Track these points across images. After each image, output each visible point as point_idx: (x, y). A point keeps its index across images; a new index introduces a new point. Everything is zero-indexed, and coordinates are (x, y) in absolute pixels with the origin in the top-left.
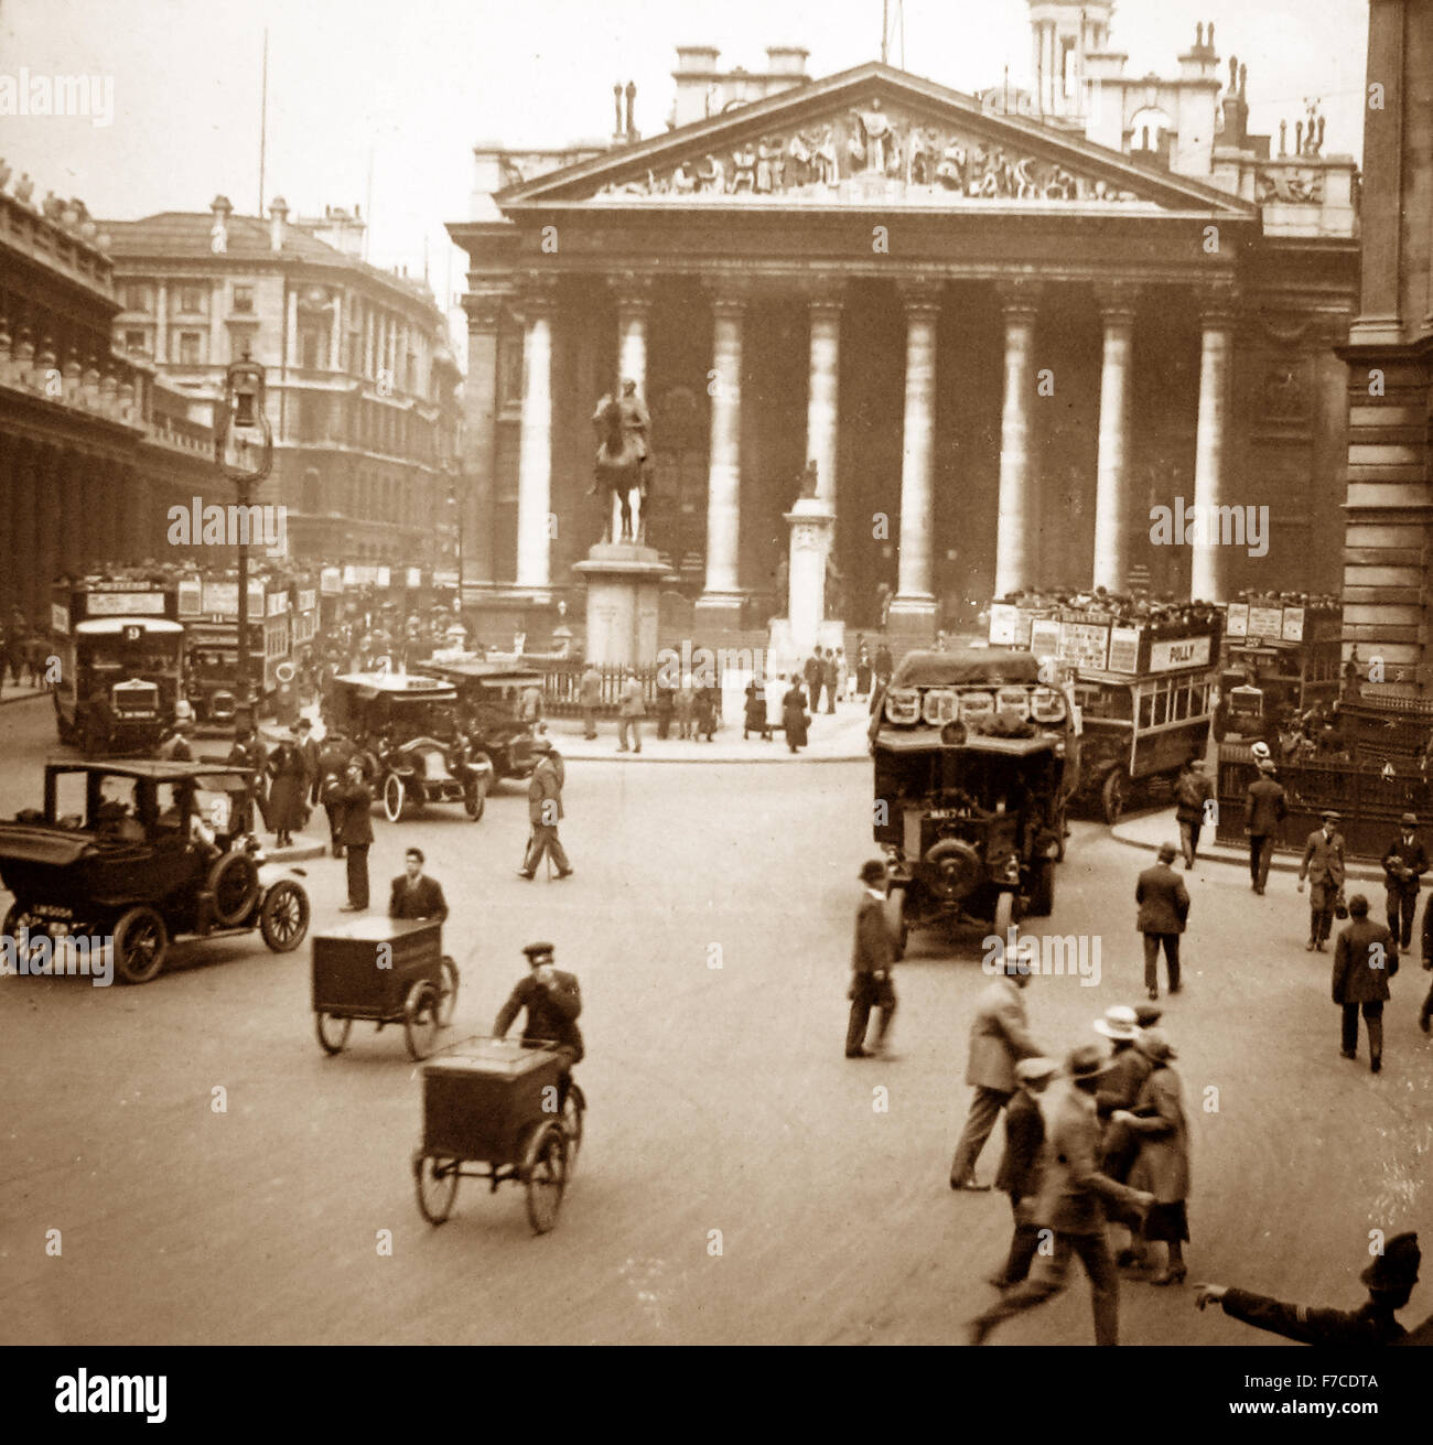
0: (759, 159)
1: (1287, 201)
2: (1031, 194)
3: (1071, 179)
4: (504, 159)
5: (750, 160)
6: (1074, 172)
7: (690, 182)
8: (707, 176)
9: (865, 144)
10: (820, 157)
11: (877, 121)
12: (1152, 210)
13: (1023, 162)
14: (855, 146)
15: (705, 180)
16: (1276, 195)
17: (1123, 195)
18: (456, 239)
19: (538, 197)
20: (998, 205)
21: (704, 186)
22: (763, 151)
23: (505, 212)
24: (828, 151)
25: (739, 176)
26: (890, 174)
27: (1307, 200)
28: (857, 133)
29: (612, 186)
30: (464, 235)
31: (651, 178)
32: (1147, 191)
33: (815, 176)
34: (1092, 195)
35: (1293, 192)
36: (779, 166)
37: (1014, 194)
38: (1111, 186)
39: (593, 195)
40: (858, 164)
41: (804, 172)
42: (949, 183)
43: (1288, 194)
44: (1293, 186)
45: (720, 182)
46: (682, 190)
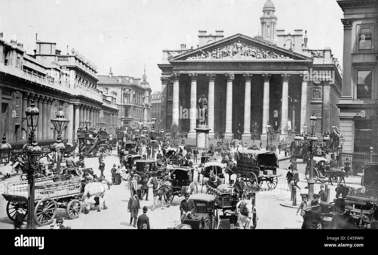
0: (217, 52)
1: (317, 57)
2: (269, 58)
3: (276, 55)
4: (168, 52)
5: (216, 52)
6: (276, 53)
7: (204, 56)
8: (208, 55)
9: (237, 49)
10: (229, 51)
11: (239, 45)
12: (292, 60)
13: (267, 52)
14: (235, 50)
15: (207, 56)
16: (315, 56)
17: (287, 57)
18: (159, 67)
19: (176, 60)
20: (263, 60)
21: (207, 57)
22: (218, 51)
23: (170, 62)
24: (230, 50)
25: (214, 55)
26: (242, 55)
27: (321, 57)
28: (236, 47)
29: (190, 57)
30: (161, 67)
31: (197, 56)
32: (291, 56)
33: (228, 55)
34: (281, 58)
35: (318, 55)
36: (221, 53)
37: (266, 58)
38: (284, 56)
39: (186, 59)
40: (236, 53)
41: (226, 54)
42: (253, 56)
43: (318, 56)
44: (319, 54)
45: (210, 56)
46: (203, 58)
